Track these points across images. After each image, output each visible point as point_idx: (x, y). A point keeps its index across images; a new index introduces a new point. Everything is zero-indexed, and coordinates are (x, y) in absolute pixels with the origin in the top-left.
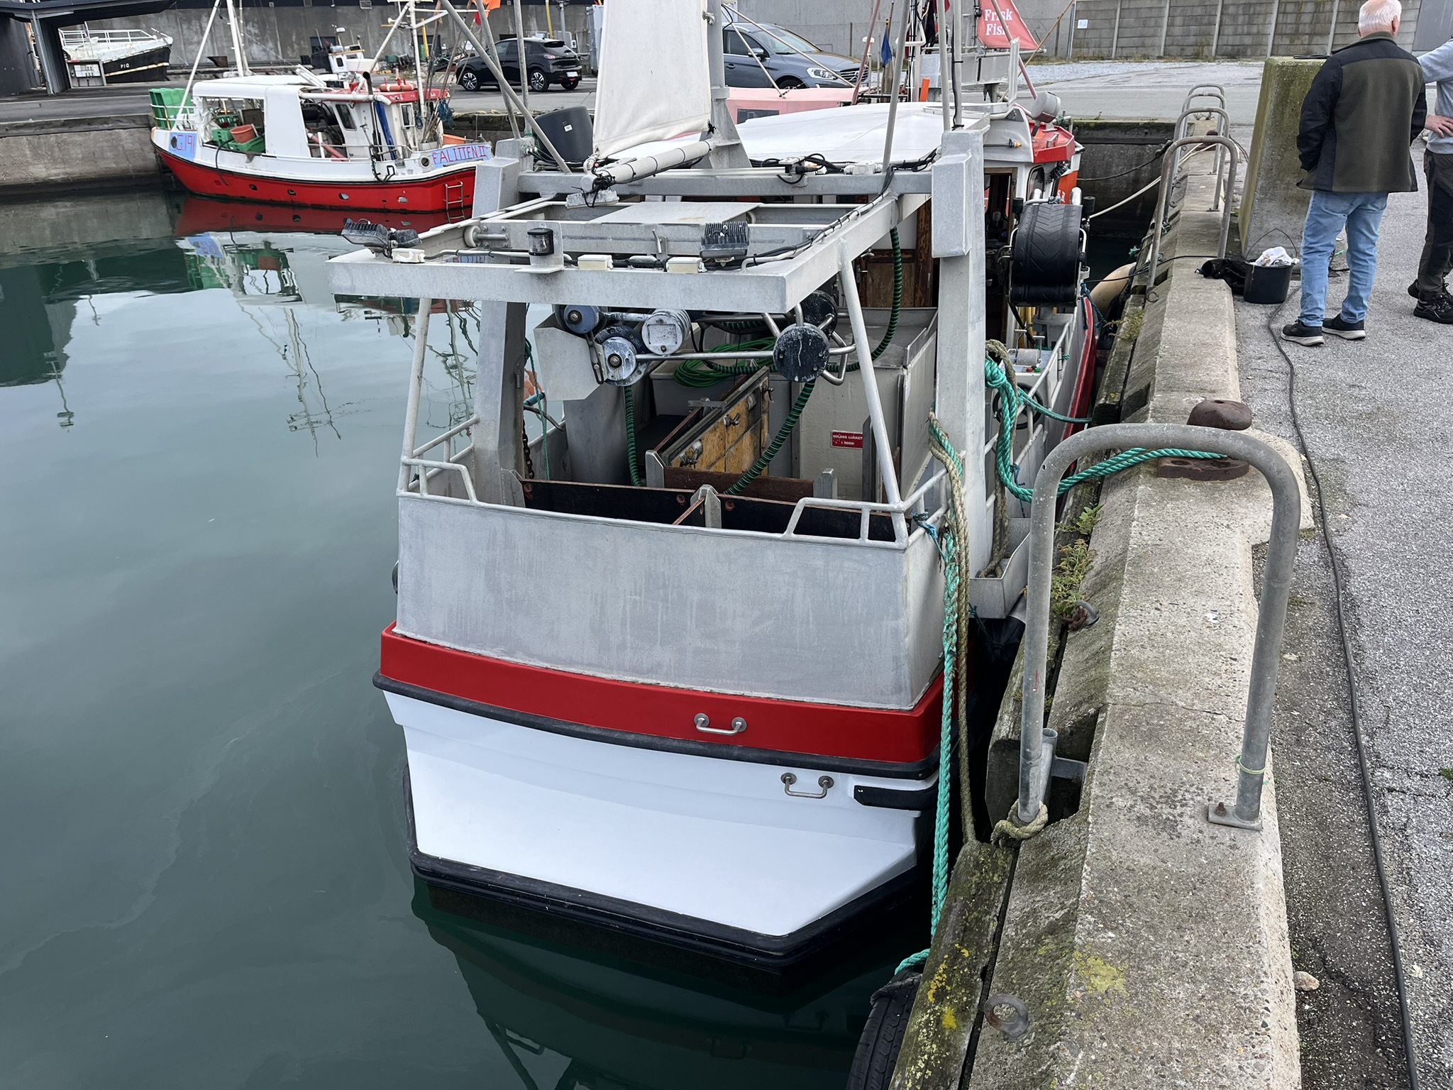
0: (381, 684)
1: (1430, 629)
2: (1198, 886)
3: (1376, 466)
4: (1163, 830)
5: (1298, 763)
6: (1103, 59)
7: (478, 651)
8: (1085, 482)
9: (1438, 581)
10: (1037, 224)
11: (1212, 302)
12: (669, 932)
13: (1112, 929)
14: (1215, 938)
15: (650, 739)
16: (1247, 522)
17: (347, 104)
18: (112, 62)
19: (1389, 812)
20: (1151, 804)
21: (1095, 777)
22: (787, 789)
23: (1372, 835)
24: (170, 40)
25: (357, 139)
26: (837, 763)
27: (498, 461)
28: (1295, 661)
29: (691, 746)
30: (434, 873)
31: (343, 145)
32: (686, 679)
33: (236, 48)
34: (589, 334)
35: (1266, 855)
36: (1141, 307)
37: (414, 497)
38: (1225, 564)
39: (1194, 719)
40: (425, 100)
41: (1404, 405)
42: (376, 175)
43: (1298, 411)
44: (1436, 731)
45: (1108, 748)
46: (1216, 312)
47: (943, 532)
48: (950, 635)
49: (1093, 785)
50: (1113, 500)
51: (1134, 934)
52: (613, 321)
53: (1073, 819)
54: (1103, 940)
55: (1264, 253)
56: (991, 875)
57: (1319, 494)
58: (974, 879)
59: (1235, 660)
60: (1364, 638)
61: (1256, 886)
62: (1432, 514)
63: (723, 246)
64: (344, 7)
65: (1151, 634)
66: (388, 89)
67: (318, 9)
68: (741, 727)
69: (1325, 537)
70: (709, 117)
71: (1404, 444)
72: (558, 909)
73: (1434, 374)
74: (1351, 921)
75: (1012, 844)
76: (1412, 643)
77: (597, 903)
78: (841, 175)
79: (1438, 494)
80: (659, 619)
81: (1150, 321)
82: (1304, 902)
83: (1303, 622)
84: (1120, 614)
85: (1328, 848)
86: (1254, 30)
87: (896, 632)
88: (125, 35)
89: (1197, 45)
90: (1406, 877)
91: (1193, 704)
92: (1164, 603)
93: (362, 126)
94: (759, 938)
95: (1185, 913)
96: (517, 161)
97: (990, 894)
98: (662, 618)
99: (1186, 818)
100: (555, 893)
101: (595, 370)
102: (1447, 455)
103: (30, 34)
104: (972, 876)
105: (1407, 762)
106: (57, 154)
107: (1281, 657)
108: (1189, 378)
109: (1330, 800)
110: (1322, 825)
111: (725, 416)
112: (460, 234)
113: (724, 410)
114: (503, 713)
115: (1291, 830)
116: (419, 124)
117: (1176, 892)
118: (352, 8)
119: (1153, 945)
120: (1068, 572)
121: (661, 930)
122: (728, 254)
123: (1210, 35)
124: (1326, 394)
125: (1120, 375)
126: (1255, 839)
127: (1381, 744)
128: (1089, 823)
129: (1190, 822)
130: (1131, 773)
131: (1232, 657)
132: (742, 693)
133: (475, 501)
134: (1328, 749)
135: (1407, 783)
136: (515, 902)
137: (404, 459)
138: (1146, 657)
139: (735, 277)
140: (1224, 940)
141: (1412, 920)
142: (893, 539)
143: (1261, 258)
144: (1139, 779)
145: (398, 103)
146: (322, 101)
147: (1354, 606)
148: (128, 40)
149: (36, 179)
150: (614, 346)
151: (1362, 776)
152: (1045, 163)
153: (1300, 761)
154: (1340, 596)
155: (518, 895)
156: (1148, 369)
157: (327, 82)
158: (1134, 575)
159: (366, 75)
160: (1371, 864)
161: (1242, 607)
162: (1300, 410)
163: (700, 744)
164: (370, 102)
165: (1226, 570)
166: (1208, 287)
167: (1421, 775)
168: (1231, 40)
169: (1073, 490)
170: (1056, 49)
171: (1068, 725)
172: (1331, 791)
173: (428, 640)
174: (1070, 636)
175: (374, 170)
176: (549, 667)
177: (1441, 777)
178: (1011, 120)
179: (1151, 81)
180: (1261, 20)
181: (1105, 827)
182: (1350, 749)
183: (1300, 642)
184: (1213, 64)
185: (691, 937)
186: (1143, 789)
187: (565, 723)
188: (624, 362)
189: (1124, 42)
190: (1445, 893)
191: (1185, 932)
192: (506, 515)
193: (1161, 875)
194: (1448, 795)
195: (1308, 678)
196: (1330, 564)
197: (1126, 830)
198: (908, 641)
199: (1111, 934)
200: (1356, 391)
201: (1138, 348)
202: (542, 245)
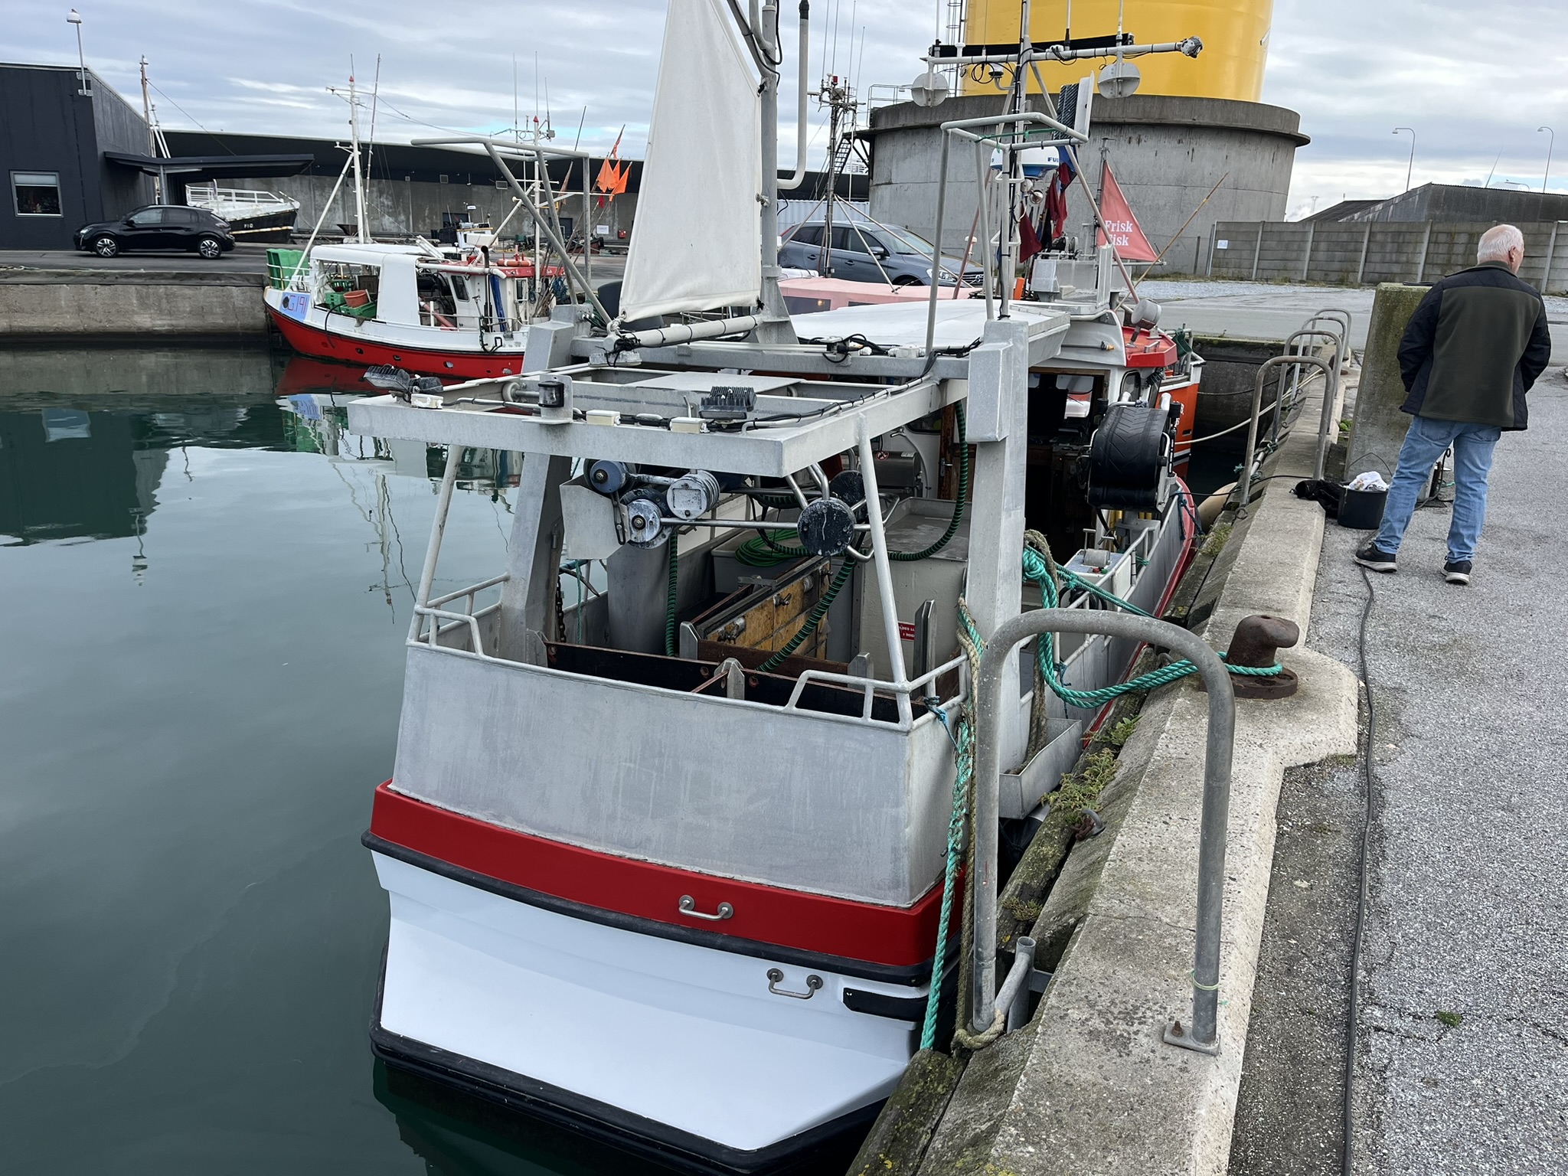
0: (368, 843)
1: (1458, 868)
2: (1135, 1107)
3: (1439, 698)
4: (1114, 1046)
5: (1284, 993)
6: (1242, 279)
7: (468, 813)
8: (1130, 693)
9: (1479, 819)
10: (1119, 426)
11: (1300, 523)
12: (632, 1137)
13: (1033, 1144)
14: (1141, 1162)
15: (631, 919)
16: (1281, 743)
17: (463, 276)
18: (235, 221)
19: (1371, 1051)
20: (1107, 1019)
21: (1055, 987)
22: (771, 986)
23: (1346, 1076)
24: (297, 205)
25: (469, 310)
26: (825, 960)
27: (524, 621)
28: (1306, 889)
29: (673, 930)
30: (394, 1053)
31: (454, 315)
32: (675, 857)
33: (360, 216)
34: (614, 493)
35: (1217, 1082)
36: (1230, 524)
37: (422, 648)
38: (1248, 783)
39: (1176, 937)
40: (541, 276)
41: (1484, 639)
42: (483, 346)
43: (1367, 637)
44: (1441, 972)
45: (1076, 959)
46: (1302, 533)
47: (958, 722)
48: (956, 831)
49: (1051, 995)
50: (1152, 711)
51: (1055, 1151)
52: (641, 484)
53: (1025, 1029)
54: (1021, 1154)
55: (1358, 477)
56: (936, 1085)
57: (1370, 721)
58: (917, 1088)
59: (1234, 880)
60: (1385, 871)
61: (1197, 1112)
62: (1489, 750)
63: (722, 408)
64: (480, 186)
65: (1152, 848)
66: (505, 264)
67: (454, 186)
68: (727, 913)
69: (1366, 765)
70: (758, 294)
71: (1474, 679)
72: (517, 1102)
73: (1526, 610)
74: (1304, 1163)
75: (966, 1053)
76: (1436, 880)
77: (558, 1098)
78: (886, 357)
79: (1499, 731)
80: (652, 790)
81: (1233, 538)
82: (1256, 1138)
83: (1324, 850)
84: (1124, 825)
85: (1296, 1083)
86: (1404, 258)
87: (896, 821)
88: (252, 196)
89: (1341, 271)
90: (1375, 1122)
91: (1179, 921)
92: (1174, 817)
93: (475, 298)
94: (725, 1151)
95: (1115, 1133)
96: (572, 325)
97: (930, 1104)
98: (655, 788)
99: (1141, 1036)
100: (515, 1083)
101: (617, 531)
102: (1519, 693)
103: (157, 187)
104: (915, 1084)
105: (1403, 1001)
106: (164, 305)
107: (1292, 883)
108: (1257, 595)
109: (1310, 1034)
110: (1295, 1060)
111: (775, 595)
112: (499, 389)
113: (774, 588)
114: (484, 881)
115: (1261, 1062)
116: (533, 299)
117: (1111, 1111)
118: (488, 188)
119: (1072, 1163)
120: (1089, 781)
121: (624, 1134)
122: (729, 417)
123: (1356, 261)
124: (1402, 623)
125: (1193, 588)
126: (1209, 1063)
127: (1378, 981)
128: (1037, 1033)
129: (1145, 1040)
130: (1095, 985)
131: (1232, 876)
132: (732, 876)
133: (481, 654)
134: (1320, 981)
135: (1397, 1023)
136: (474, 1091)
137: (418, 607)
138: (1141, 870)
139: (734, 438)
140: (1149, 1165)
141: (1371, 1167)
142: (896, 720)
143: (1355, 481)
144: (1101, 993)
145: (513, 277)
146: (439, 271)
147: (1382, 837)
148: (254, 201)
149: (139, 328)
150: (640, 508)
151: (1350, 1013)
152: (1142, 368)
153: (1287, 991)
154: (1369, 827)
155: (477, 1084)
156: (1218, 584)
157: (445, 254)
158: (1149, 787)
159: (484, 249)
160: (1340, 1105)
161: (1256, 827)
162: (1371, 636)
163: (683, 929)
164: (486, 275)
165: (1247, 789)
166: (1300, 507)
167: (1414, 1017)
168: (1378, 268)
169: (1116, 700)
170: (1196, 267)
171: (1047, 935)
172: (1313, 1025)
173: (421, 798)
174: (1076, 846)
175: (482, 340)
176: (536, 834)
177: (1436, 1020)
178: (1104, 323)
179: (1286, 303)
180: (1410, 249)
181: (1052, 1039)
182: (1343, 983)
183: (1315, 870)
184: (1357, 290)
185: (654, 1145)
186: (1103, 1003)
187: (546, 896)
188: (647, 524)
189: (1265, 264)
190: (1413, 1142)
191: (1109, 1152)
192: (510, 670)
193: (1099, 1092)
194: (1439, 1039)
195: (1315, 907)
196: (1366, 793)
197: (1074, 1043)
198: (910, 832)
199: (1031, 1149)
200: (1435, 623)
201: (1217, 562)
202: (552, 398)
